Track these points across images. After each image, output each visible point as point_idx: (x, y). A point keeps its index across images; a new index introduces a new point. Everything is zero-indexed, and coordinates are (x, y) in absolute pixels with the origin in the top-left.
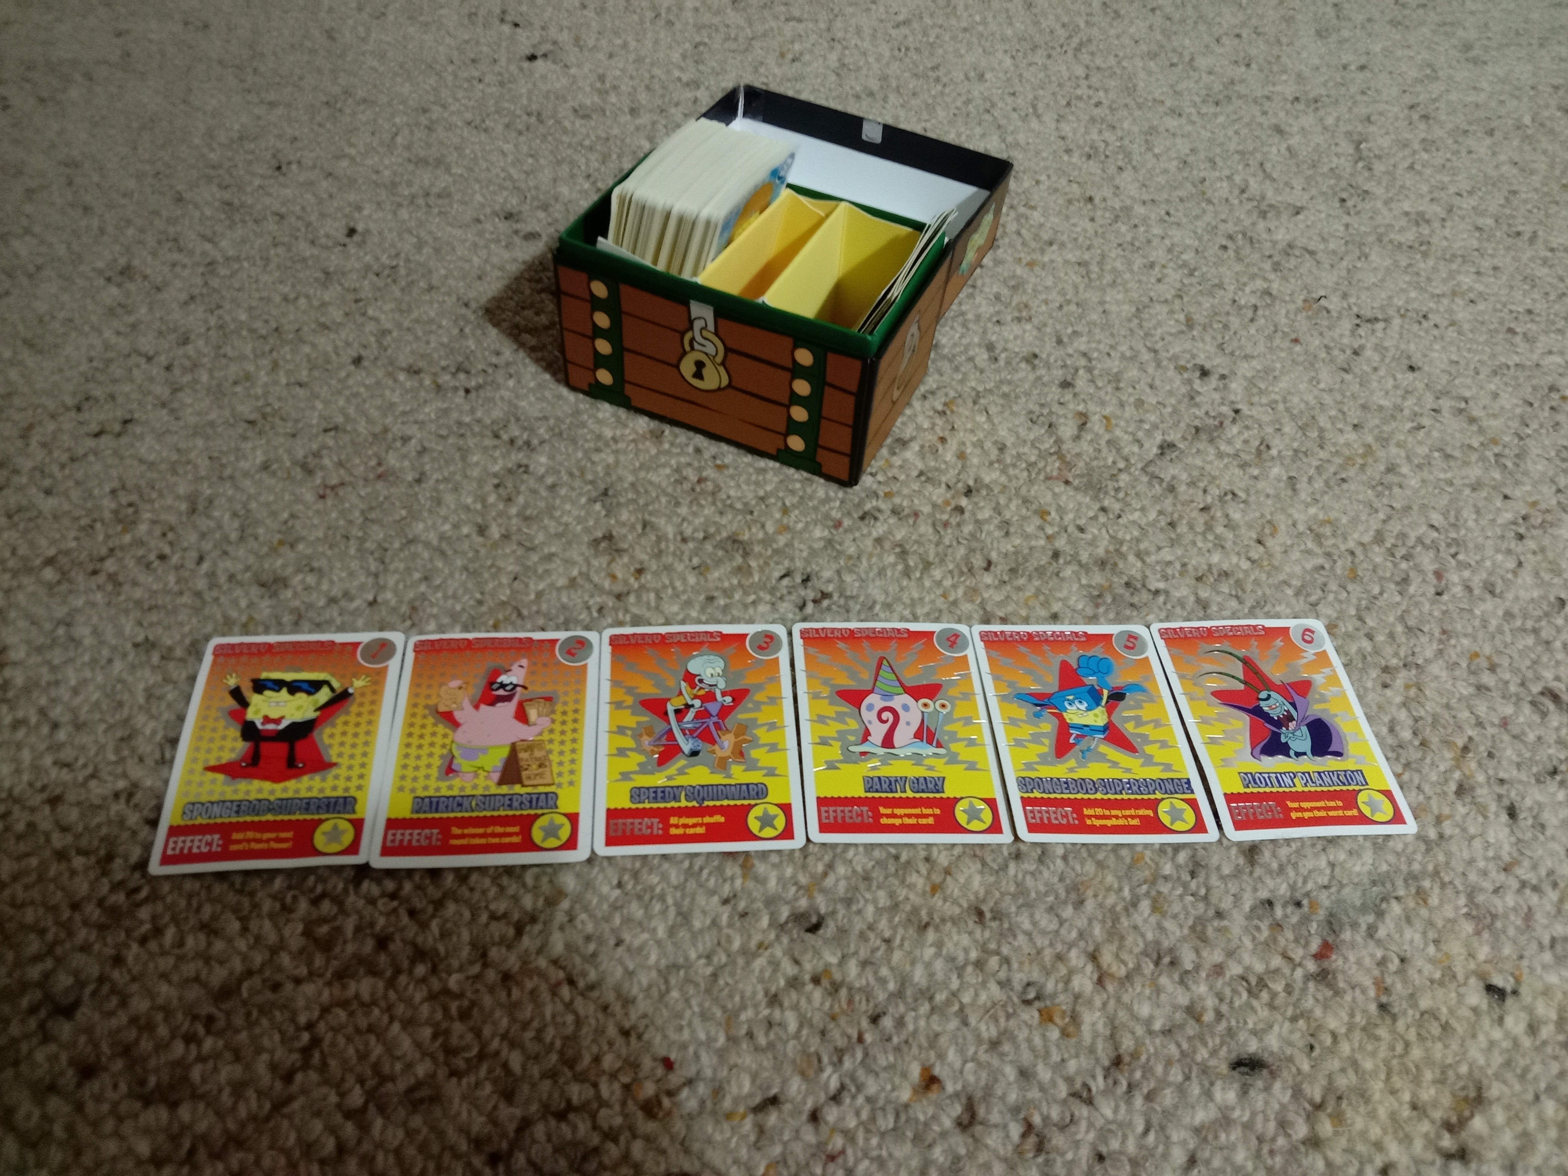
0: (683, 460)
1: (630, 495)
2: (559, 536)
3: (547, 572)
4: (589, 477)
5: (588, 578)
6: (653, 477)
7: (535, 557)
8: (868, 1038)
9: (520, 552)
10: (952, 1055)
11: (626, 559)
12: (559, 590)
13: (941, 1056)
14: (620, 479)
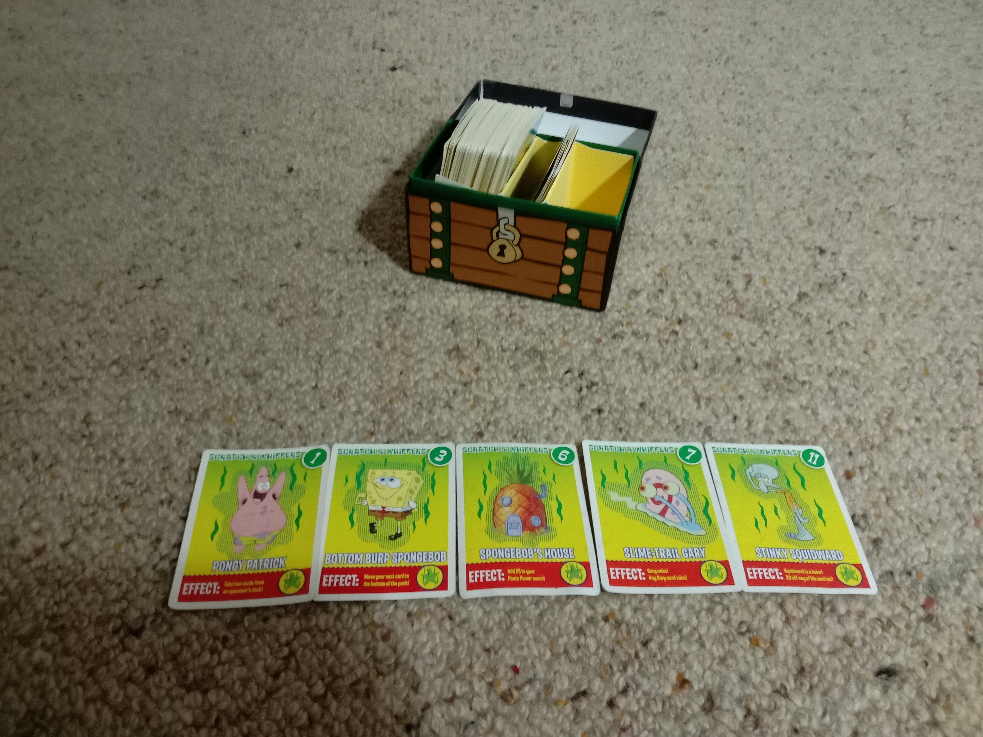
0: (500, 303)
1: (469, 324)
2: (426, 348)
3: (420, 370)
4: (443, 312)
5: (446, 373)
6: (481, 312)
7: (412, 361)
8: (642, 655)
9: (403, 357)
10: (696, 667)
11: (468, 362)
12: (429, 380)
13: (689, 667)
14: (462, 314)
